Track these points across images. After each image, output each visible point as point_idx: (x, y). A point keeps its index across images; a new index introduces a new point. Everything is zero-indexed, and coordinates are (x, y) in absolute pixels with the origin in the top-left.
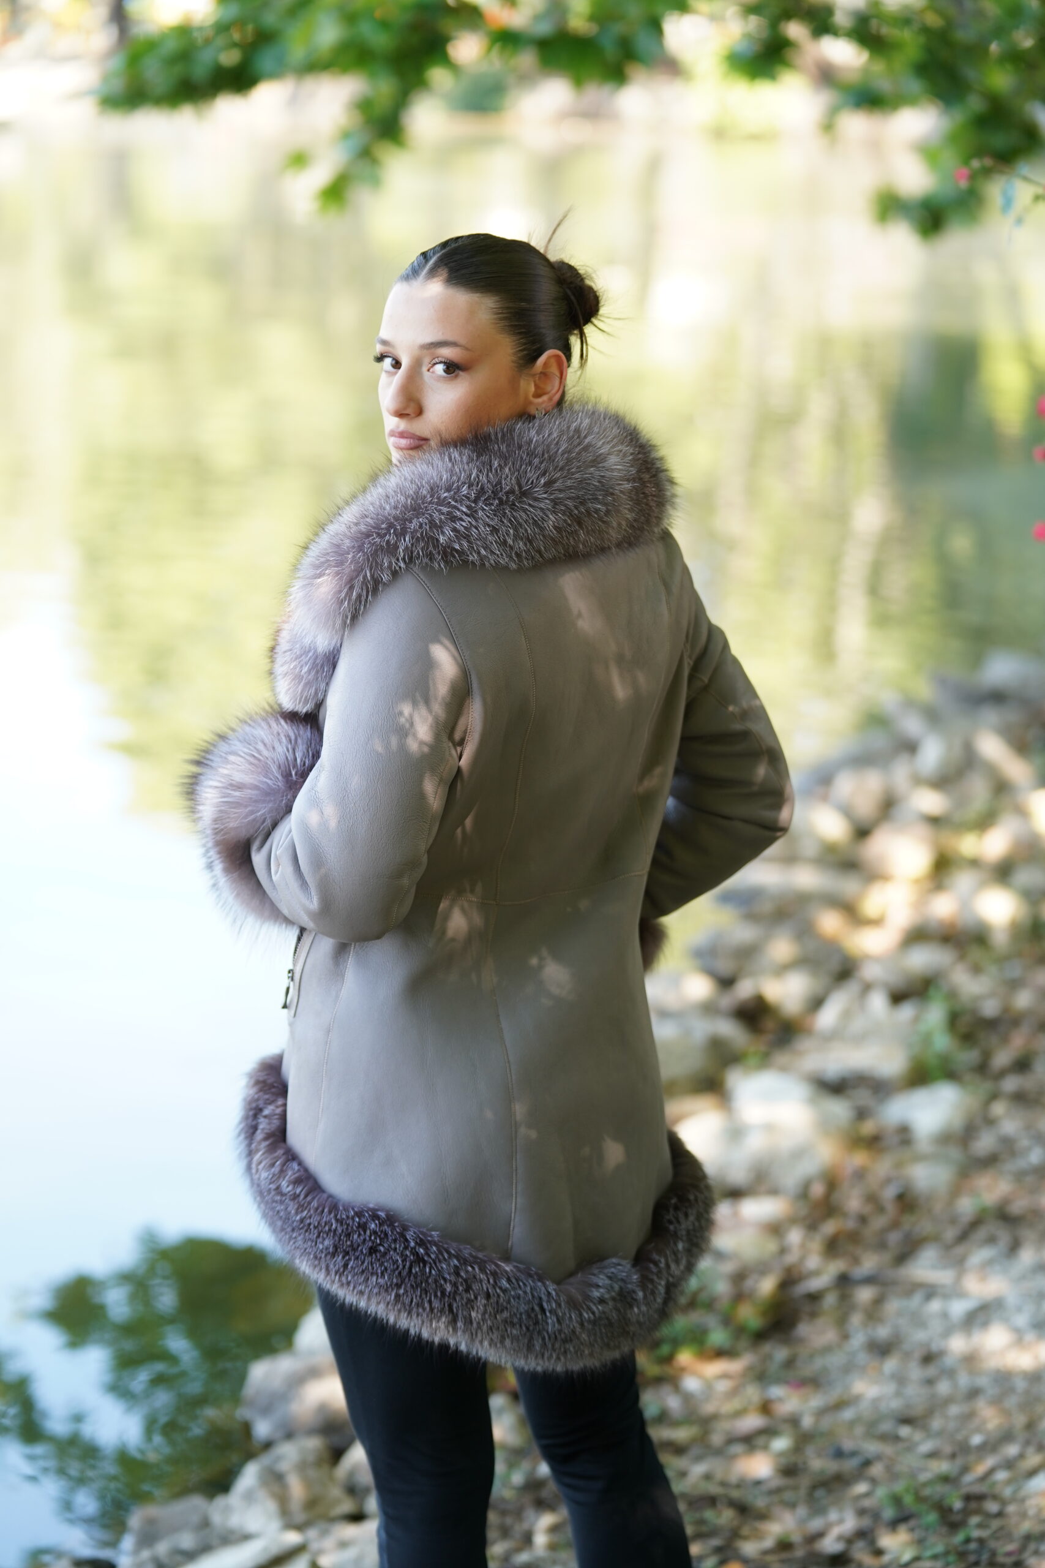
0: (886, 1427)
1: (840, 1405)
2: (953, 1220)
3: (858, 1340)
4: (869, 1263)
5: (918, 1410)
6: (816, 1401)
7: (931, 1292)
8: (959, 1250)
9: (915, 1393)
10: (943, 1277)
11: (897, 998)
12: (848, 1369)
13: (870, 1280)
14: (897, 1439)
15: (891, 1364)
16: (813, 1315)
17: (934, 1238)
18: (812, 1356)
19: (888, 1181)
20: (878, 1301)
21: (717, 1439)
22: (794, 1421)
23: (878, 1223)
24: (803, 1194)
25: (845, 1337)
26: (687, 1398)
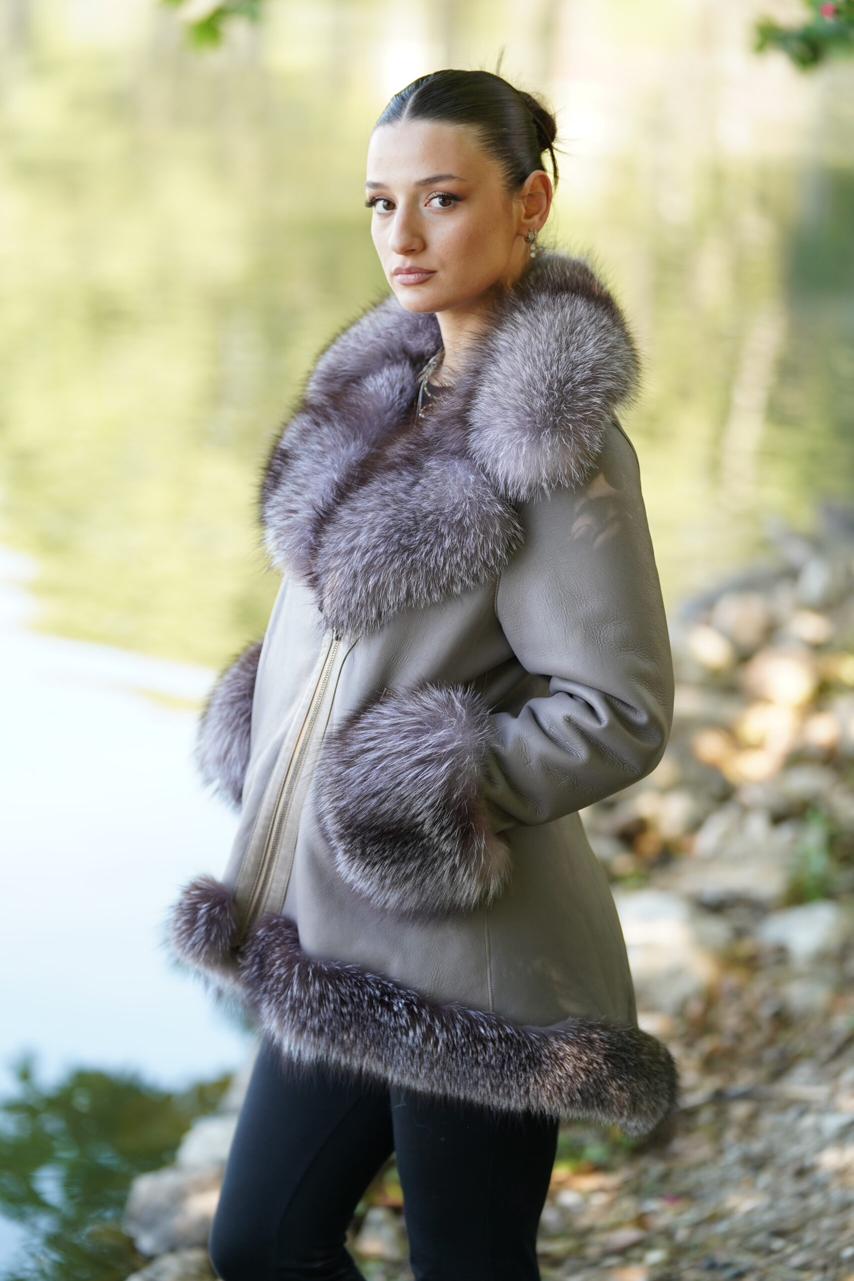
0: (759, 1239)
1: (714, 1219)
2: (828, 1038)
3: (732, 1155)
4: (745, 1080)
5: (789, 1225)
6: (691, 1215)
7: (804, 1107)
8: (834, 1067)
9: (788, 1207)
10: (817, 1092)
11: (778, 819)
12: (723, 1183)
13: (745, 1096)
14: (771, 1252)
15: (765, 1178)
16: (689, 1131)
17: (810, 1055)
18: (687, 1170)
19: (764, 998)
20: (754, 1117)
21: (592, 1251)
22: (668, 1233)
23: (753, 1041)
24: (680, 1011)
25: (720, 1152)
26: (565, 1211)
